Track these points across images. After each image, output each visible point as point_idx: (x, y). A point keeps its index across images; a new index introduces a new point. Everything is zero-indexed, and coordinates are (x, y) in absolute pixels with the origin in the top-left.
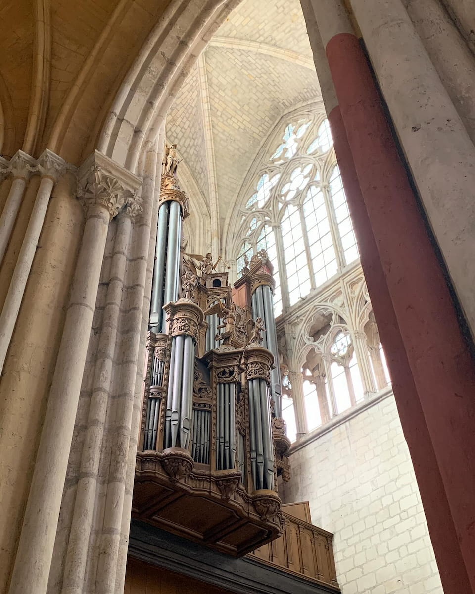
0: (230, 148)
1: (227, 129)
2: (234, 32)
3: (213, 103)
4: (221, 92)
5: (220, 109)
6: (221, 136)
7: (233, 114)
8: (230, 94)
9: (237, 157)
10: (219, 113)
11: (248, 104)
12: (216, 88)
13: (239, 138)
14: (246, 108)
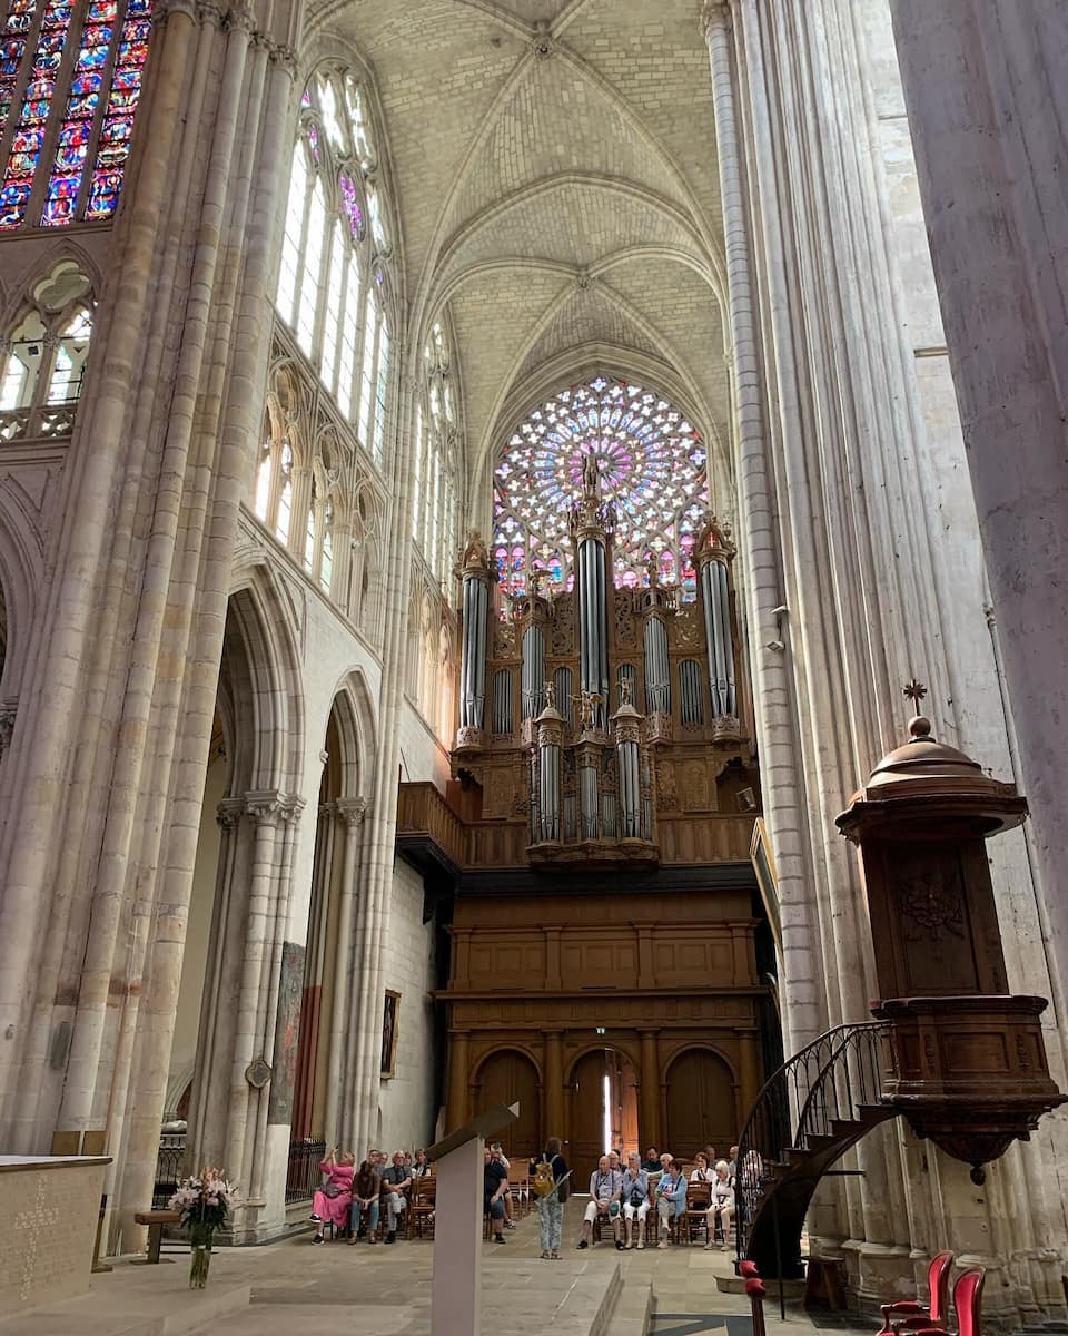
0: (695, 337)
1: (679, 322)
2: (603, 250)
3: (646, 310)
4: (646, 294)
5: (659, 308)
6: (679, 333)
7: (675, 301)
8: (656, 287)
9: (709, 341)
10: (660, 314)
11: (684, 280)
12: (639, 295)
13: (696, 320)
14: (684, 285)
